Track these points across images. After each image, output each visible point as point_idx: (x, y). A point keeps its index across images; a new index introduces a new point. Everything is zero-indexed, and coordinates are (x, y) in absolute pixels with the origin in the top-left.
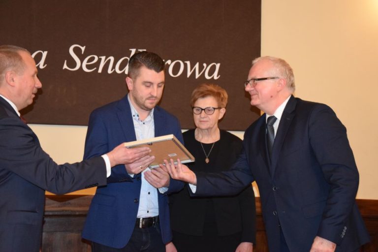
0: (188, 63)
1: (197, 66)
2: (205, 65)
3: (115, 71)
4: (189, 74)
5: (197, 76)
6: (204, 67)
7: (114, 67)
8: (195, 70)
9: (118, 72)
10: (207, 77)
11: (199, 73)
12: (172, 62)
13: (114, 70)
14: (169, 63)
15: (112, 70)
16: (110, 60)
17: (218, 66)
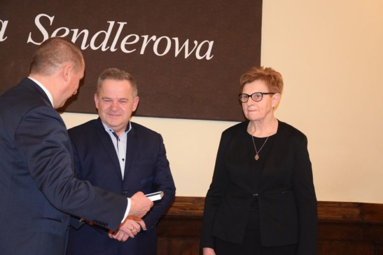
0: (176, 39)
1: (187, 43)
2: (196, 42)
3: (89, 47)
4: (177, 52)
5: (187, 55)
6: (194, 45)
7: (88, 42)
8: (184, 48)
9: (93, 48)
10: (198, 57)
11: (189, 52)
12: (157, 38)
13: (88, 45)
14: (154, 39)
15: (86, 46)
16: (83, 34)
17: (211, 44)
